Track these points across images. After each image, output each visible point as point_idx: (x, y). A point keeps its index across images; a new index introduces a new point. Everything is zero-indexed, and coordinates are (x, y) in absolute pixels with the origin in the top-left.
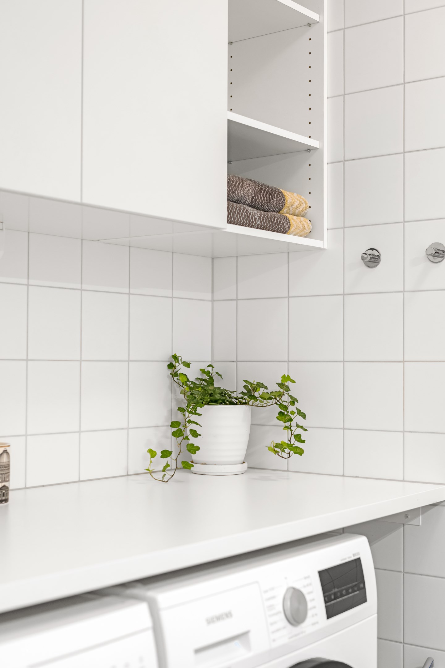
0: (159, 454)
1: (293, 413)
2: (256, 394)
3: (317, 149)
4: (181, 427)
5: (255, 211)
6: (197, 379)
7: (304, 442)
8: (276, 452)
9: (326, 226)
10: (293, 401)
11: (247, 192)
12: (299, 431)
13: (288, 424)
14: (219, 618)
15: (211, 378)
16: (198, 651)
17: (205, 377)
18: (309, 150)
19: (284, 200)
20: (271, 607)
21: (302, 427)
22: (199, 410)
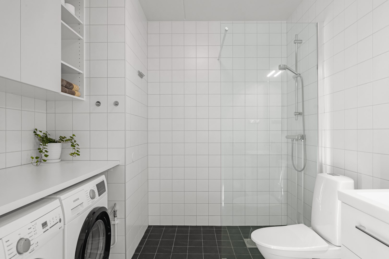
0: (35, 158)
1: (75, 144)
2: (63, 140)
3: (82, 73)
4: (41, 150)
5: (67, 89)
6: (42, 136)
7: (79, 152)
8: (72, 155)
9: (84, 94)
10: (75, 142)
11: (65, 84)
13: (74, 148)
14: (76, 200)
15: (47, 136)
16: (71, 210)
17: (45, 135)
18: (79, 73)
19: (73, 87)
20: (87, 195)
21: (78, 148)
22: (46, 144)
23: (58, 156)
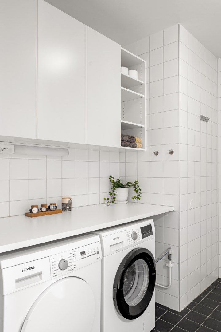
0: (106, 199)
1: (138, 189)
2: (130, 185)
3: (143, 127)
4: (112, 193)
5: (128, 143)
6: (116, 181)
7: (140, 196)
8: (134, 199)
9: (146, 145)
10: (138, 186)
11: (126, 138)
12: (139, 194)
13: (137, 192)
14: (116, 239)
15: (120, 181)
16: (111, 246)
17: (118, 181)
18: (142, 127)
19: (135, 141)
20: (128, 236)
21: (140, 193)
22: (116, 189)
23: (126, 198)
